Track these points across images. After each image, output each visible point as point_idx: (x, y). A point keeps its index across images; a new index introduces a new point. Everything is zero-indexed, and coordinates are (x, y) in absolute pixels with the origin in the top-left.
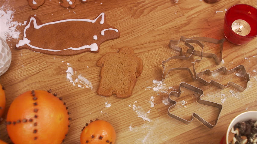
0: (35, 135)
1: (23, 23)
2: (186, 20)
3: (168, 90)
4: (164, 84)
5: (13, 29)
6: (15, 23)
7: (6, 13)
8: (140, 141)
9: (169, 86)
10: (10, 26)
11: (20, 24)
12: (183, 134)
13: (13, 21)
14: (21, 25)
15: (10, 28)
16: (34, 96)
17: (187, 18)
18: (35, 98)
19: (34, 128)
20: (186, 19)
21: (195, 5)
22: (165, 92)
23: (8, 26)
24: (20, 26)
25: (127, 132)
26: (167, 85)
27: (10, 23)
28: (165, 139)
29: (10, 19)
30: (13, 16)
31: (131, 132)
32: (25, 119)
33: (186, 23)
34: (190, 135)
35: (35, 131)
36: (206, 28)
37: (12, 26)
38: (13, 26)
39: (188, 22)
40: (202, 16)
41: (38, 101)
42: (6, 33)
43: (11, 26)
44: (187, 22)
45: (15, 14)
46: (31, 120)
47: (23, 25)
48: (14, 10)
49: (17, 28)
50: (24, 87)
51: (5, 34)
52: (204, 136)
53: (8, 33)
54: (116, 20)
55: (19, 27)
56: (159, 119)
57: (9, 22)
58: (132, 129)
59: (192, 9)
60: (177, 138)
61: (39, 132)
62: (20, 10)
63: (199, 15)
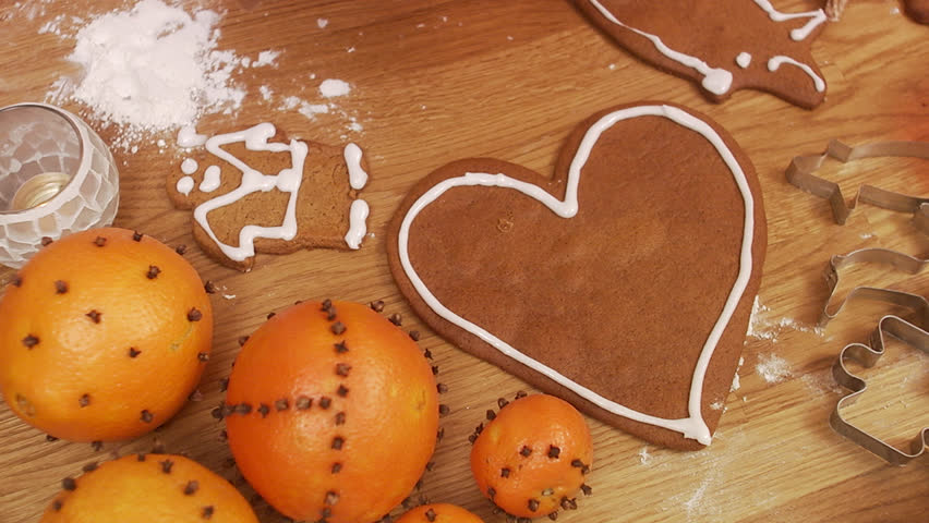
0: (337, 455)
1: (257, 60)
2: (841, 83)
3: (776, 330)
4: (764, 308)
5: (222, 76)
6: (227, 56)
7: (193, 18)
8: (679, 504)
9: (780, 316)
10: (209, 68)
11: (246, 62)
12: (831, 487)
13: (220, 49)
14: (247, 66)
15: (208, 72)
16: (331, 318)
17: (844, 75)
18: (339, 329)
19: (335, 430)
20: (842, 78)
21: (873, 29)
22: (767, 337)
23: (202, 65)
24: (245, 70)
25: (633, 469)
26: (775, 313)
27: (206, 55)
28: (767, 502)
29: (210, 40)
30: (217, 33)
31: (645, 470)
32: (303, 397)
33: (839, 93)
34: (854, 491)
35: (338, 442)
36: (912, 115)
37: (217, 67)
38: (221, 68)
39: (850, 88)
40: (899, 70)
41: (347, 338)
42: (195, 89)
43: (213, 68)
44: (844, 87)
45: (225, 23)
46: (325, 404)
47: (255, 65)
48: (220, 9)
49: (234, 73)
50: (266, 289)
51: (192, 93)
52: (904, 500)
53: (204, 93)
54: (591, 68)
55: (241, 72)
56: (745, 429)
57: (204, 52)
58: (648, 459)
59: (862, 41)
60: (811, 501)
61: (348, 446)
62: (242, 11)
63: (887, 64)
